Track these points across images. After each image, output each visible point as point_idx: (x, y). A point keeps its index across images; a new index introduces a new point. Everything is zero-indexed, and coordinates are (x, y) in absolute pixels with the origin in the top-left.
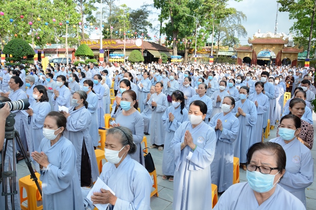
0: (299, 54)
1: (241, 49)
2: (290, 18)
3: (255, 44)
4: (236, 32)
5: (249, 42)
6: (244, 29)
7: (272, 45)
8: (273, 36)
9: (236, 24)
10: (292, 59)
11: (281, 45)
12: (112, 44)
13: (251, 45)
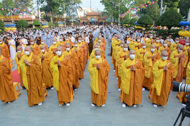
0: (106, 19)
1: (81, 18)
2: (102, 4)
3: (87, 16)
4: (78, 10)
5: (85, 14)
6: (81, 8)
7: (95, 15)
8: (90, 11)
9: (78, 6)
10: (103, 21)
11: (98, 15)
12: (16, 18)
13: (85, 16)
